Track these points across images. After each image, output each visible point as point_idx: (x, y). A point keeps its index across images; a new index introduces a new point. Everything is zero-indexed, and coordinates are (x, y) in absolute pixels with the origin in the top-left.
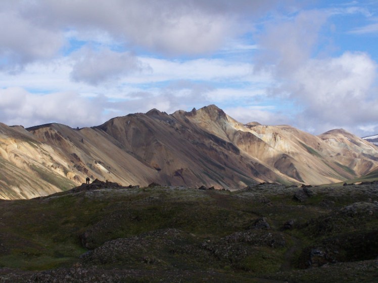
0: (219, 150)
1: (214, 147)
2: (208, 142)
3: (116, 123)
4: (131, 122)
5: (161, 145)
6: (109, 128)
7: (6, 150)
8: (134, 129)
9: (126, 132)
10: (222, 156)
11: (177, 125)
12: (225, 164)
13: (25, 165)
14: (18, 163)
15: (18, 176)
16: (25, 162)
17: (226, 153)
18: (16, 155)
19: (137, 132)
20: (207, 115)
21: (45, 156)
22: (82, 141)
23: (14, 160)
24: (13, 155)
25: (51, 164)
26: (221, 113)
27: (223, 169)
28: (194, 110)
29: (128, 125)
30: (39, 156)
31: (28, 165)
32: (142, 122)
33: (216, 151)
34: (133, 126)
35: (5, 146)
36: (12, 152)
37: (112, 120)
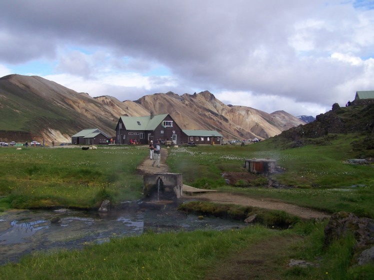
0: (215, 119)
1: (212, 117)
2: (207, 114)
3: (147, 99)
4: (157, 99)
5: (179, 114)
6: (142, 103)
7: (78, 107)
8: (159, 103)
9: (154, 106)
10: (217, 123)
11: (187, 102)
12: (221, 128)
13: (94, 118)
14: (89, 116)
15: (92, 124)
16: (94, 115)
17: (220, 121)
18: (86, 110)
19: (161, 105)
20: (203, 97)
21: (107, 113)
23: (85, 114)
25: (112, 119)
26: (212, 96)
27: (221, 131)
28: (195, 93)
29: (155, 100)
30: (103, 113)
31: (96, 117)
32: (165, 99)
33: (214, 120)
34: (158, 101)
35: (77, 104)
36: (83, 108)
37: (144, 97)
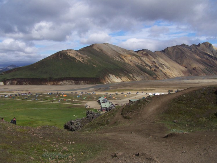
0: (210, 60)
1: (208, 58)
2: (205, 56)
3: (168, 49)
4: (175, 49)
5: (187, 58)
6: (166, 51)
7: (127, 59)
8: (176, 51)
9: (173, 53)
10: (212, 62)
11: (193, 50)
12: (213, 65)
13: (134, 65)
14: (132, 64)
15: (132, 69)
16: (134, 64)
17: (213, 61)
18: (131, 61)
19: (177, 53)
20: (204, 46)
21: (142, 62)
22: (156, 56)
23: (130, 63)
24: (129, 61)
25: (145, 65)
26: (210, 45)
27: (213, 67)
28: (199, 44)
29: (173, 50)
30: (140, 62)
31: (135, 65)
32: (179, 49)
33: (209, 60)
34: (175, 50)
35: (126, 58)
36: (129, 60)
37: (167, 48)
